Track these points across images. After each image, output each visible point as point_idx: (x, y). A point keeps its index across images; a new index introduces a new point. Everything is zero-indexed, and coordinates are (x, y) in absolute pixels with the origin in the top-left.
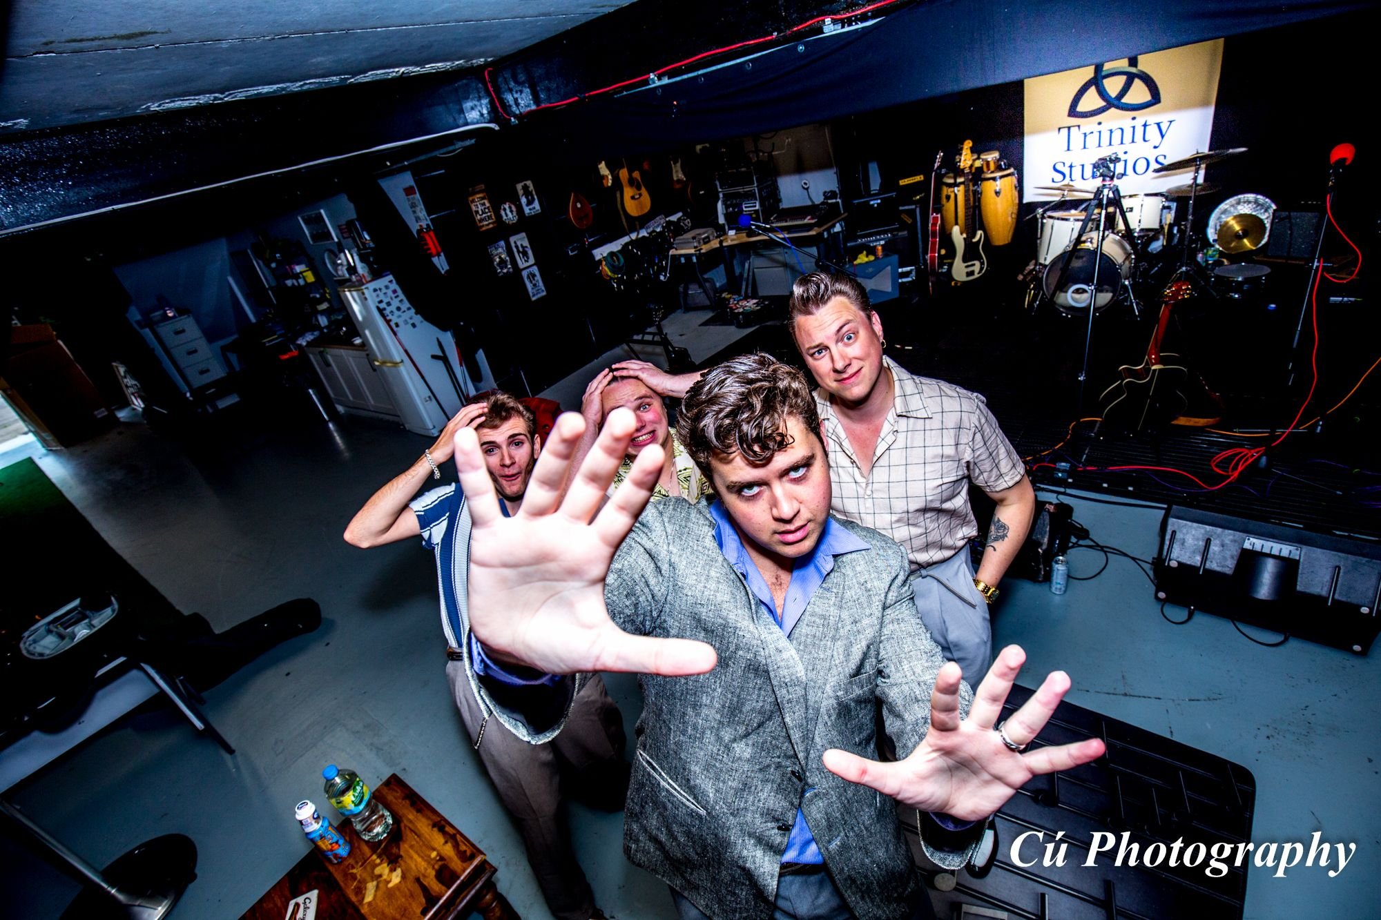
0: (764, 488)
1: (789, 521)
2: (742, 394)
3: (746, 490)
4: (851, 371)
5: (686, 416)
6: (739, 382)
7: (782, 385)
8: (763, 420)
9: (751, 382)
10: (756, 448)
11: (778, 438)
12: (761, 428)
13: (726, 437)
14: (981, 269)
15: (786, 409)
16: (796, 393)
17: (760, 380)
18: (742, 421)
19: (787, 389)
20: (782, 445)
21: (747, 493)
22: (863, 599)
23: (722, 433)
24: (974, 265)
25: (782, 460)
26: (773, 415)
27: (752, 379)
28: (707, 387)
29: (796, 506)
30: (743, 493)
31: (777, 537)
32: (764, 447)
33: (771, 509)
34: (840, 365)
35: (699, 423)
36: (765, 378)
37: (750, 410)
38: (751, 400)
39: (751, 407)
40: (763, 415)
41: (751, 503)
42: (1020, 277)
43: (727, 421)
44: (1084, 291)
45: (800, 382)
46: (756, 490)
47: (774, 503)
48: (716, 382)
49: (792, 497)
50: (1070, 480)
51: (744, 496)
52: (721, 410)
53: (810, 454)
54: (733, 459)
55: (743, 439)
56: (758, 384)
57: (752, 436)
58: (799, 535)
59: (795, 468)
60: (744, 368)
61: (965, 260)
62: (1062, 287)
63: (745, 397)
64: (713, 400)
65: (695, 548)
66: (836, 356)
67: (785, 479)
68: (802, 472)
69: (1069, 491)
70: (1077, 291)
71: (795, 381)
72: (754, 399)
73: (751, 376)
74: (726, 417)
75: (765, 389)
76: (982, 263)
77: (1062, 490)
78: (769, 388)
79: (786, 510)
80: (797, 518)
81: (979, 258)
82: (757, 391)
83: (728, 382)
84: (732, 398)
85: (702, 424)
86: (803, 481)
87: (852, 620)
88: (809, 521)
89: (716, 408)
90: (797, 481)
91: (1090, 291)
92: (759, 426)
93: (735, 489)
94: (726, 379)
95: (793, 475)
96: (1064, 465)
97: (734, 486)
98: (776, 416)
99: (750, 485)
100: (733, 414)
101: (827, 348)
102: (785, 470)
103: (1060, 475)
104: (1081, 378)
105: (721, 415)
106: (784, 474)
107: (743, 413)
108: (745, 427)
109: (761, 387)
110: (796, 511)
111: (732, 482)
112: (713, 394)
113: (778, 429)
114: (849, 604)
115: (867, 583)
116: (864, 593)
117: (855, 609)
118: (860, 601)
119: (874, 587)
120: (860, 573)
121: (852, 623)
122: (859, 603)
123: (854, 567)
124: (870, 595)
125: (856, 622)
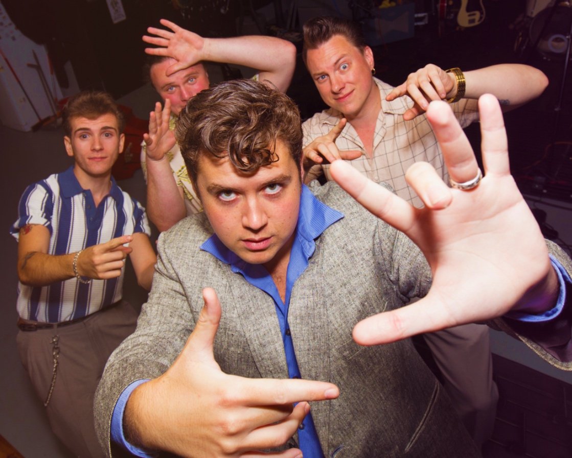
0: (240, 196)
1: (256, 231)
2: (243, 108)
3: (224, 195)
4: (345, 92)
5: (187, 115)
6: (242, 98)
7: (278, 110)
8: (255, 135)
9: (252, 100)
10: (245, 160)
11: (265, 155)
12: (252, 141)
13: (219, 142)
14: (481, 18)
15: (278, 133)
16: (290, 121)
17: (261, 101)
18: (237, 131)
19: (283, 115)
20: (268, 161)
21: (224, 197)
22: (347, 262)
23: (216, 137)
24: (474, 15)
25: (264, 175)
26: (264, 134)
27: (254, 98)
28: (213, 97)
29: (264, 219)
30: (221, 197)
31: (242, 244)
32: (251, 160)
33: (242, 217)
34: (336, 88)
35: (198, 124)
36: (266, 101)
37: (246, 123)
38: (249, 115)
39: (248, 121)
40: (256, 130)
41: (226, 208)
42: (511, 27)
43: (223, 128)
44: (562, 40)
45: (295, 112)
46: (233, 196)
47: (246, 213)
48: (222, 94)
49: (262, 211)
50: (545, 191)
51: (220, 200)
52: (221, 117)
53: (288, 175)
54: (221, 164)
55: (234, 149)
56: (258, 104)
57: (242, 147)
58: (261, 245)
59: (271, 185)
60: (248, 88)
61: (468, 10)
62: (544, 35)
63: (244, 111)
64: (214, 107)
65: (190, 264)
66: (334, 81)
67: (261, 193)
68: (278, 189)
69: (543, 200)
70: (557, 40)
71: (290, 110)
72: (253, 114)
73: (254, 95)
74: (224, 124)
75: (263, 110)
76: (482, 13)
77: (537, 198)
78: (268, 110)
79: (255, 221)
80: (263, 231)
81: (480, 9)
82: (257, 109)
83: (232, 96)
84: (232, 109)
85: (200, 126)
86: (276, 199)
87: (340, 283)
88: (273, 236)
89: (215, 114)
90: (271, 197)
91: (566, 41)
92: (250, 140)
93: (215, 191)
94: (231, 93)
95: (269, 191)
96: (540, 179)
97: (214, 188)
98: (268, 134)
99: (228, 191)
100: (231, 123)
101: (328, 75)
102: (264, 184)
103: (537, 186)
104: (557, 109)
105: (219, 122)
106: (263, 187)
107: (239, 125)
108: (237, 138)
109: (261, 106)
110: (264, 223)
111: (213, 184)
112: (216, 102)
113: (267, 146)
114: (334, 270)
115: (348, 245)
116: (346, 255)
117: (341, 272)
118: (344, 264)
119: (355, 248)
120: (339, 238)
121: (341, 286)
122: (344, 266)
123: (332, 233)
124: (352, 256)
125: (345, 285)
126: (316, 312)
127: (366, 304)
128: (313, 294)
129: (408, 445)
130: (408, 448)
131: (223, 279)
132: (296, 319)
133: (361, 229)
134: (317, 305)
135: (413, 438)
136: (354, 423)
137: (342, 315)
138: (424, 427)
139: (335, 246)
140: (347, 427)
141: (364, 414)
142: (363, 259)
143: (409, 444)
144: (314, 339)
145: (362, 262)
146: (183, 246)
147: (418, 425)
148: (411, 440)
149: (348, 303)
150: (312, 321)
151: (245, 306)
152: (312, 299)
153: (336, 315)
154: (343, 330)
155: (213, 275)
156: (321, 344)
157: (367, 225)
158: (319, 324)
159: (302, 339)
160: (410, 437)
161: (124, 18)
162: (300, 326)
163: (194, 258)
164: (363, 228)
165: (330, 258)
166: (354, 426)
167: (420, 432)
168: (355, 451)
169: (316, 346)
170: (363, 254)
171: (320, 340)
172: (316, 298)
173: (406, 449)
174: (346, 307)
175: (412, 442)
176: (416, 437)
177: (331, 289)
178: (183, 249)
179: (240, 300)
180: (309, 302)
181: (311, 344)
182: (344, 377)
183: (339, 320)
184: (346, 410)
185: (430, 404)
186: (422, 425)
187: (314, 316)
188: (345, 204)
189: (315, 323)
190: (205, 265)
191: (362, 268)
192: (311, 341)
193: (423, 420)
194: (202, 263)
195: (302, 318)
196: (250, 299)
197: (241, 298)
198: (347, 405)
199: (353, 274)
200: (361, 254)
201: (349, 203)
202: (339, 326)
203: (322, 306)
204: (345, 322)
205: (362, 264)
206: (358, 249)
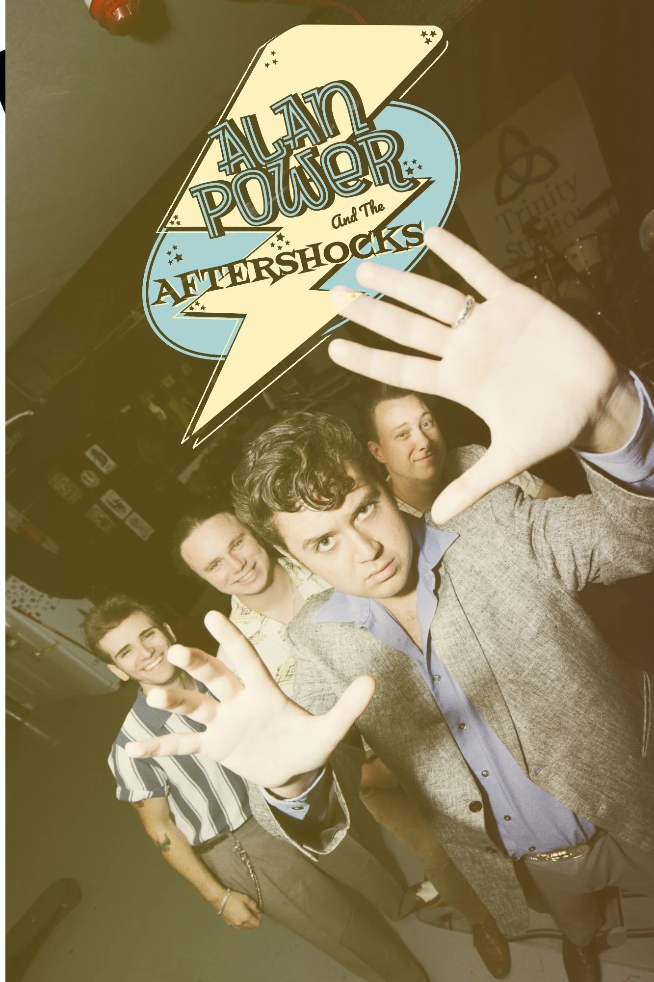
31: (369, 582)
59: (362, 509)
67: (356, 522)
86: (375, 519)
90: (368, 520)
93: (311, 546)
102: (354, 513)
106: (355, 516)
110: (377, 549)
114: (468, 598)
115: (474, 566)
116: (477, 577)
117: (477, 597)
118: (477, 587)
119: (483, 567)
120: (462, 561)
121: (482, 611)
122: (477, 590)
123: (454, 559)
124: (484, 576)
125: (485, 609)
126: (467, 645)
127: (514, 620)
128: (457, 631)
129: (643, 749)
130: (644, 753)
131: (351, 645)
132: (450, 660)
133: (485, 544)
134: (466, 639)
135: (644, 740)
136: (550, 742)
137: (493, 639)
138: (650, 723)
139: (462, 572)
140: (543, 747)
141: (560, 730)
142: (496, 577)
143: (643, 747)
144: (475, 671)
145: (495, 580)
146: (304, 625)
147: (644, 724)
148: (643, 742)
149: (495, 625)
150: (466, 656)
151: (381, 667)
152: (458, 635)
153: (487, 641)
154: (499, 654)
155: (341, 645)
156: (484, 673)
157: (490, 538)
158: (474, 655)
159: (463, 675)
160: (641, 740)
161: (152, 531)
162: (457, 664)
163: (317, 633)
164: (486, 543)
165: (461, 587)
166: (551, 744)
167: (649, 730)
168: (564, 768)
169: (480, 678)
170: (495, 570)
171: (482, 670)
172: (462, 632)
173: (643, 754)
174: (494, 630)
175: (645, 744)
176: (648, 738)
177: (473, 617)
178: (305, 627)
179: (374, 662)
180: (456, 639)
181: (474, 676)
182: (518, 699)
183: (492, 646)
184: (535, 731)
185: (645, 697)
186: (647, 722)
187: (467, 651)
188: (459, 522)
189: (471, 656)
190: (330, 637)
191: (497, 585)
192: (472, 674)
193: (645, 717)
194: (327, 636)
195: (455, 657)
196: (385, 658)
197: (375, 660)
198: (534, 726)
199: (490, 594)
200: (492, 571)
201: (463, 520)
202: (494, 652)
203: (471, 638)
204: (498, 646)
205: (496, 582)
206: (487, 568)
